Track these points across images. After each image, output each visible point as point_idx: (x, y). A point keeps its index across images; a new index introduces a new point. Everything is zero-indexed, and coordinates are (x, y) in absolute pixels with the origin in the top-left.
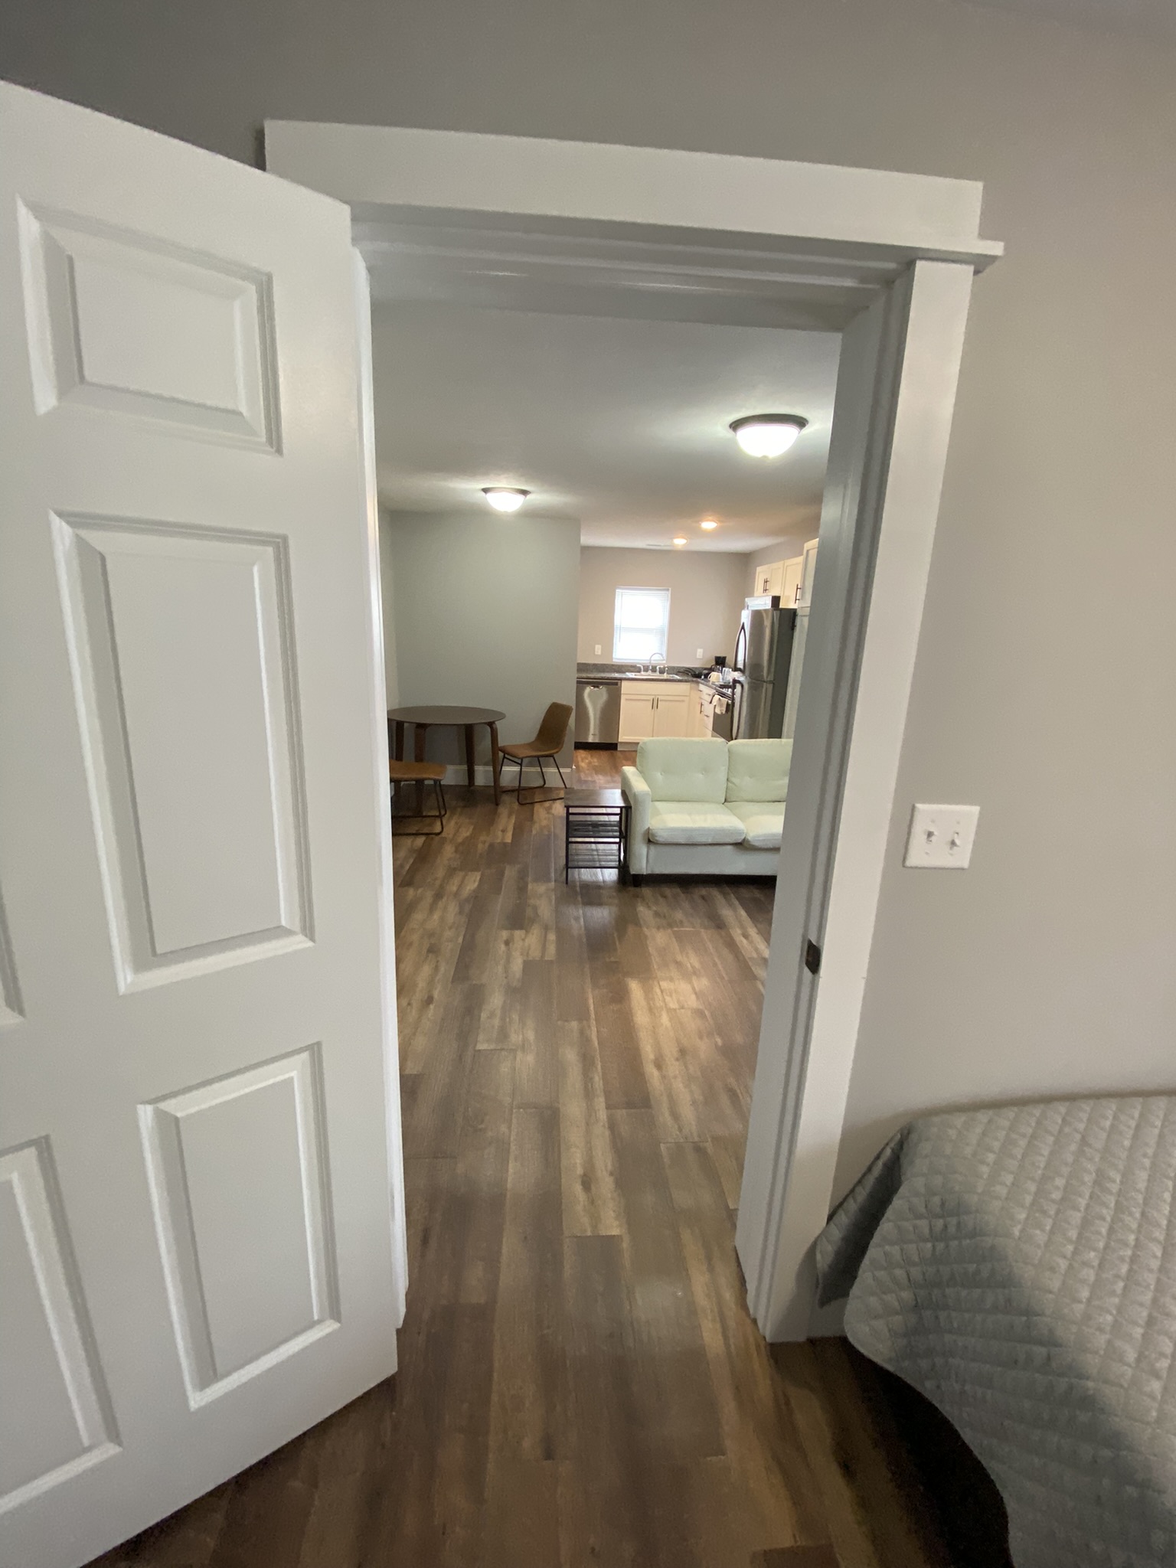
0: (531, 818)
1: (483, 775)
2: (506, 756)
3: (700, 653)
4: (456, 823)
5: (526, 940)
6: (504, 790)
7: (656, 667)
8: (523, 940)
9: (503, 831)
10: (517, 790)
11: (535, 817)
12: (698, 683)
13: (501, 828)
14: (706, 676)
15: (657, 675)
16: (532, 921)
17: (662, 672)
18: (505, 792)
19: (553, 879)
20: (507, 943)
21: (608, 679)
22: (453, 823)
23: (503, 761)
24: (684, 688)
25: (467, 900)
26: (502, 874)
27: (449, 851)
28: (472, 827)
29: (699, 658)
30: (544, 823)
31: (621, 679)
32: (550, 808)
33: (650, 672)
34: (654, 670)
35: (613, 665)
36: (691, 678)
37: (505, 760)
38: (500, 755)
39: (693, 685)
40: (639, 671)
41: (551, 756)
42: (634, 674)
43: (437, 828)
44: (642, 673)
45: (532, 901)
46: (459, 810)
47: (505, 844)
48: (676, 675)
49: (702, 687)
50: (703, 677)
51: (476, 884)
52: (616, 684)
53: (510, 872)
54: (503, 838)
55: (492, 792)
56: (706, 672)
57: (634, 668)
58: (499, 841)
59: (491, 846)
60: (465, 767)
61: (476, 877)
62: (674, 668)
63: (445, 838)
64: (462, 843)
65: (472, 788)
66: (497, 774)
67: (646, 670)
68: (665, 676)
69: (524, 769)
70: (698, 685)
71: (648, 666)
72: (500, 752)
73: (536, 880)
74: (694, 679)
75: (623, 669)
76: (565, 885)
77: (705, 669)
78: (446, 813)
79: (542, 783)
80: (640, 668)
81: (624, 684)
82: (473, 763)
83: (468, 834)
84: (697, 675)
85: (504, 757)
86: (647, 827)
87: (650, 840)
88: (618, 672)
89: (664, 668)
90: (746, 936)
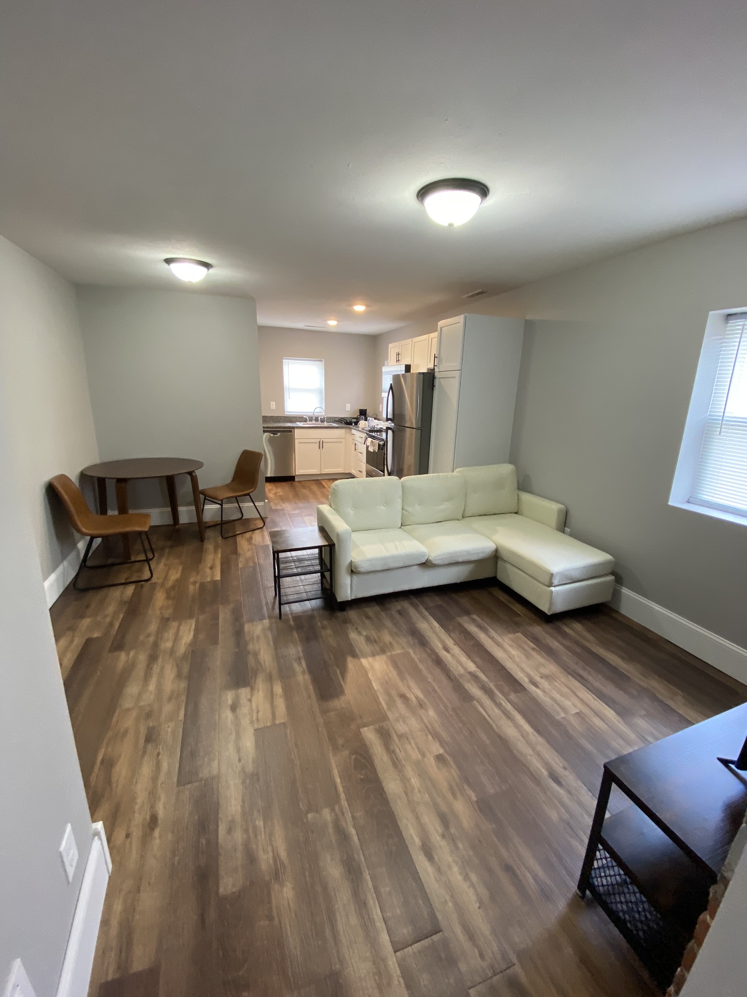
0: (235, 552)
1: (186, 514)
2: (207, 498)
3: (348, 407)
4: (165, 565)
5: (254, 700)
6: (207, 525)
7: (318, 417)
8: (250, 700)
9: (211, 568)
10: (219, 524)
11: (239, 550)
12: (351, 428)
13: (209, 565)
14: (356, 423)
15: (319, 424)
16: (255, 673)
17: (322, 421)
18: (209, 527)
19: (267, 616)
20: (234, 708)
21: (284, 428)
22: (161, 566)
23: (204, 501)
24: (341, 433)
25: (184, 657)
26: (216, 617)
27: (160, 599)
28: (181, 568)
29: (348, 410)
30: (249, 554)
31: (293, 428)
32: (251, 538)
33: (314, 422)
34: (317, 420)
35: (285, 417)
36: (344, 425)
37: (206, 501)
38: (200, 497)
39: (348, 430)
40: (306, 421)
41: (248, 494)
42: (302, 423)
43: (146, 575)
44: (308, 422)
45: (251, 647)
46: (167, 550)
47: (215, 583)
48: (333, 423)
49: (354, 431)
50: (353, 424)
51: (192, 633)
52: (291, 431)
53: (224, 614)
54: (213, 575)
55: (197, 528)
56: (355, 420)
57: (302, 419)
58: (209, 579)
59: (203, 586)
60: (170, 509)
61: (191, 626)
62: (330, 418)
63: (155, 583)
64: (173, 587)
65: (177, 526)
66: (200, 512)
67: (311, 419)
68: (326, 424)
69: (224, 506)
70: (351, 431)
71: (312, 417)
72: (201, 495)
73: (251, 620)
74: (348, 426)
75: (293, 420)
76: (278, 620)
77: (354, 418)
78: (154, 557)
79: (240, 516)
80: (306, 419)
81: (296, 431)
82: (176, 504)
83: (178, 575)
84: (349, 423)
85: (205, 499)
86: (350, 561)
87: (353, 571)
88: (291, 422)
89: (324, 418)
90: (447, 649)
